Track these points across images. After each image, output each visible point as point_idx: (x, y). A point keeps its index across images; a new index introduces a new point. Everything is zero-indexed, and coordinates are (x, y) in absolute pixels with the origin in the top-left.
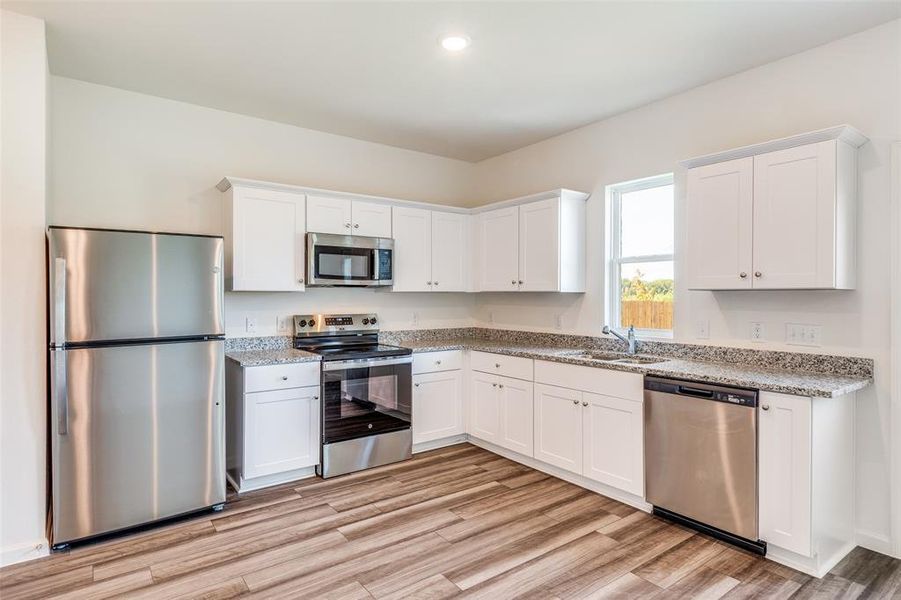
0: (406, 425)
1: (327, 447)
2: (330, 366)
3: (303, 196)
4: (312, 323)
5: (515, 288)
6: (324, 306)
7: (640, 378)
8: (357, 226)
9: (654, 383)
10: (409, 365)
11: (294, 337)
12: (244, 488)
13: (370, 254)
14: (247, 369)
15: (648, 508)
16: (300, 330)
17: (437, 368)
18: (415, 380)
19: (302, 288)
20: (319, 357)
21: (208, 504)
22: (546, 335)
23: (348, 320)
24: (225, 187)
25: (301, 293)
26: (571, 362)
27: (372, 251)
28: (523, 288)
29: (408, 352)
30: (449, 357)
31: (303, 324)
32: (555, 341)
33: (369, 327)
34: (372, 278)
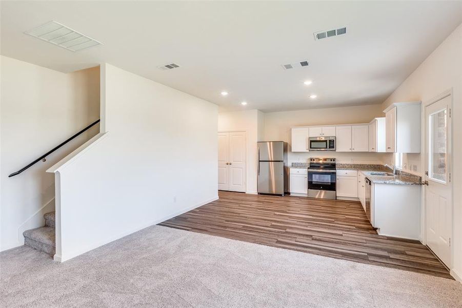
2: (310, 170)
3: (308, 128)
4: (314, 160)
8: (323, 134)
10: (335, 173)
11: (310, 163)
14: (290, 169)
17: (346, 175)
18: (337, 177)
23: (325, 160)
25: (308, 152)
27: (327, 141)
33: (333, 162)
34: (327, 148)
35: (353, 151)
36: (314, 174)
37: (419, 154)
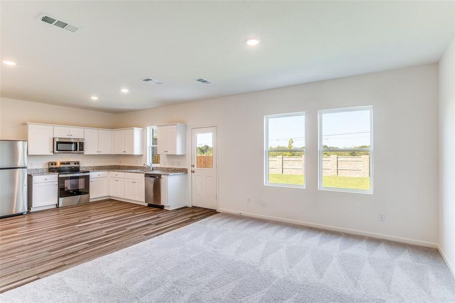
0: (88, 193)
1: (60, 199)
2: (61, 176)
3: (52, 127)
4: (55, 164)
5: (124, 153)
6: (60, 159)
7: (144, 175)
8: (71, 135)
9: (146, 175)
10: (89, 175)
11: (49, 169)
12: (32, 210)
13: (76, 143)
14: (34, 177)
15: (146, 204)
16: (51, 166)
17: (99, 176)
18: (91, 180)
19: (52, 154)
20: (58, 173)
21: (21, 212)
22: (134, 167)
23: (68, 163)
24: (25, 124)
25: (51, 155)
26: (138, 173)
27: (77, 143)
28: (126, 153)
29: (89, 172)
30: (102, 173)
31: (52, 164)
32: (136, 168)
33: (76, 165)
34: (77, 150)
35: (100, 153)
36: (66, 179)
37: (184, 155)
